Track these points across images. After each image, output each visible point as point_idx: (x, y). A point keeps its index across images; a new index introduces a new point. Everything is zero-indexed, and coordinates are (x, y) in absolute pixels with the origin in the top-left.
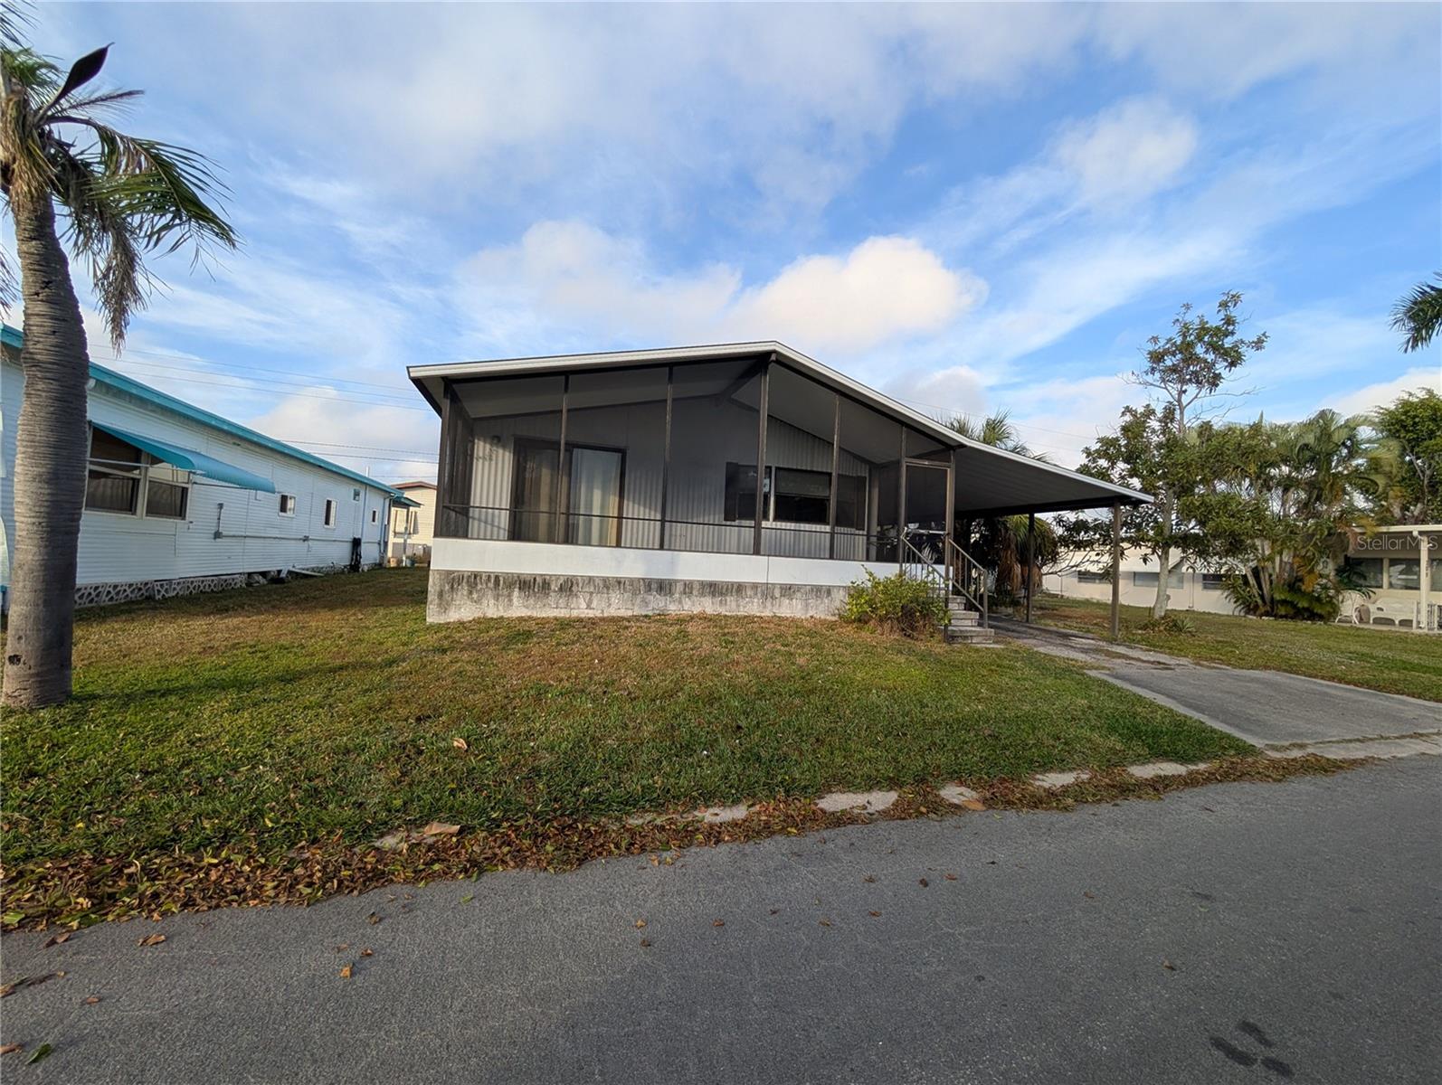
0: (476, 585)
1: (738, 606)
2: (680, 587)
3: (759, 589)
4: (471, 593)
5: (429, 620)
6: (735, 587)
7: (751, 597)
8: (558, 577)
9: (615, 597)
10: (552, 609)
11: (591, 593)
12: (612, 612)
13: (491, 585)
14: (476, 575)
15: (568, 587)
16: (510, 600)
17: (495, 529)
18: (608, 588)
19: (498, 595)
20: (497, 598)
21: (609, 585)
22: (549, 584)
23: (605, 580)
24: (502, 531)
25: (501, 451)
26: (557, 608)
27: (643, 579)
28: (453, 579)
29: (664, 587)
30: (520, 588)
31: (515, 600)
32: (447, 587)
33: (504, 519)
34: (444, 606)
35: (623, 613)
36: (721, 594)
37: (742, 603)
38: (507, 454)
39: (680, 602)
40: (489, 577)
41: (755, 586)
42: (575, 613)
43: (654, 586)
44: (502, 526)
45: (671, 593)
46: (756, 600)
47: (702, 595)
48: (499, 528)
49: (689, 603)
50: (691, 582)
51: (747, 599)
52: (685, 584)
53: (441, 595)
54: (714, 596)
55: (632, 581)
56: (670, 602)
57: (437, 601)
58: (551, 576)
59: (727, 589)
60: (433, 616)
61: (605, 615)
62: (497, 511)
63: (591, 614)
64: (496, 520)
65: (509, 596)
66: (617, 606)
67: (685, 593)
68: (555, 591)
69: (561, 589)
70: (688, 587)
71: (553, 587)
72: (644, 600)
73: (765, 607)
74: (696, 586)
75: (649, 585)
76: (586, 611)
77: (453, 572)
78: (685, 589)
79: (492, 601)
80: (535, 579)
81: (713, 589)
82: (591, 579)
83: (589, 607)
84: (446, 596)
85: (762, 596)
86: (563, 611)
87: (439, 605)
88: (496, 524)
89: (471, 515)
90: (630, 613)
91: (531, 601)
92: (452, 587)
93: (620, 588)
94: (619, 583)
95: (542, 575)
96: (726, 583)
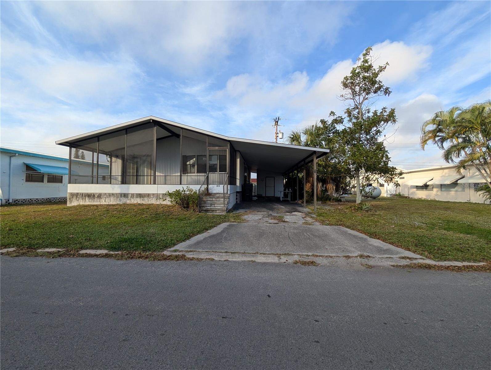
0: (77, 196)
1: (148, 201)
2: (130, 195)
3: (155, 195)
4: (76, 198)
6: (147, 195)
7: (152, 198)
8: (97, 193)
9: (112, 199)
10: (96, 202)
11: (106, 198)
12: (111, 203)
13: (81, 196)
14: (78, 193)
15: (100, 196)
16: (86, 200)
18: (110, 196)
19: (83, 199)
20: (82, 199)
21: (110, 195)
22: (95, 195)
23: (109, 194)
25: (118, 160)
26: (97, 202)
27: (120, 193)
28: (73, 195)
29: (125, 195)
30: (88, 197)
31: (87, 200)
32: (71, 197)
33: (120, 178)
34: (71, 202)
35: (114, 203)
36: (143, 197)
37: (150, 200)
38: (120, 160)
39: (130, 200)
40: (80, 194)
41: (153, 194)
42: (102, 203)
43: (123, 195)
44: (119, 180)
45: (128, 197)
46: (154, 199)
47: (137, 197)
49: (133, 200)
50: (134, 194)
52: (132, 194)
53: (70, 199)
54: (140, 198)
55: (116, 194)
56: (127, 200)
57: (69, 201)
58: (95, 193)
59: (144, 196)
60: (69, 205)
62: (118, 176)
64: (118, 179)
65: (85, 199)
66: (112, 201)
67: (132, 197)
68: (96, 197)
69: (98, 197)
72: (120, 200)
73: (157, 201)
75: (121, 195)
76: (104, 203)
77: (72, 193)
79: (81, 200)
80: (91, 194)
81: (140, 196)
82: (105, 194)
83: (105, 202)
84: (71, 199)
85: (156, 197)
86: (99, 203)
87: (70, 202)
90: (116, 203)
91: (91, 200)
92: (72, 197)
93: (113, 196)
94: (113, 194)
95: (93, 193)
96: (144, 194)
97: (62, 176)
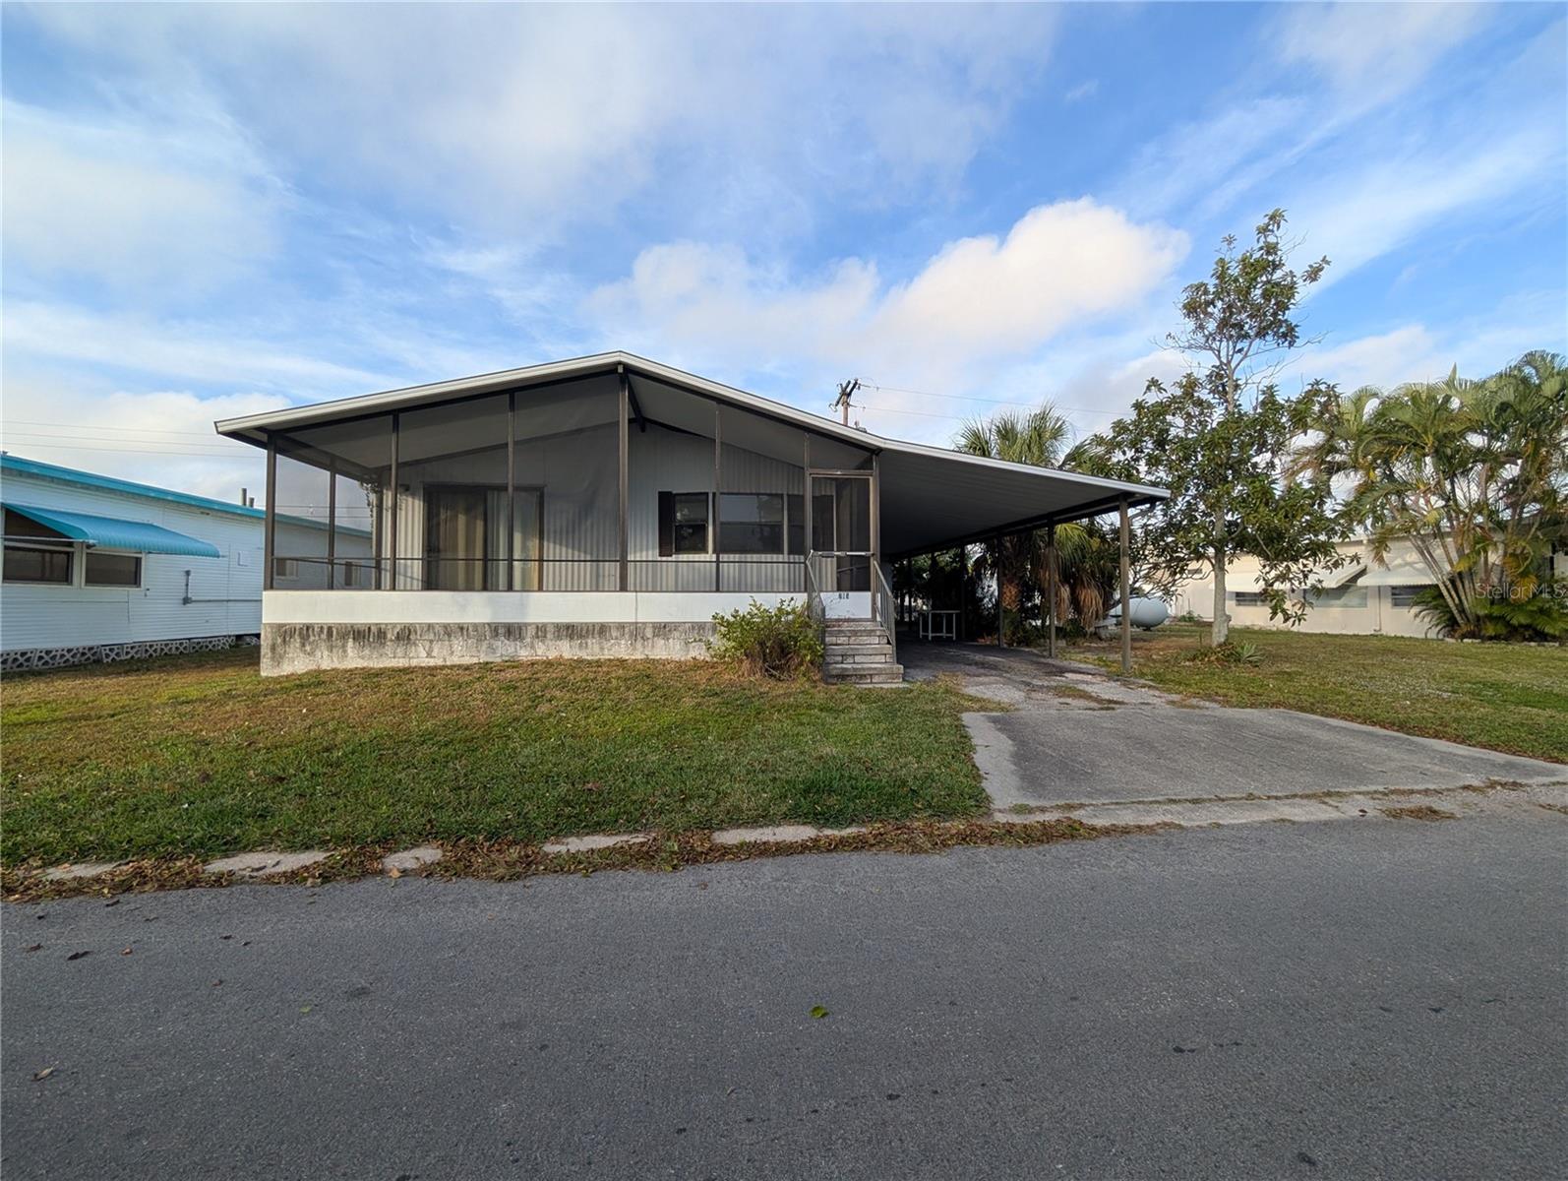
0: (309, 636)
1: (602, 649)
2: (531, 631)
3: (627, 630)
4: (303, 645)
5: (263, 674)
6: (597, 628)
7: (617, 638)
8: (394, 625)
9: (458, 644)
10: (391, 658)
11: (431, 641)
12: (455, 660)
13: (324, 636)
14: (308, 627)
15: (406, 635)
16: (345, 651)
17: (409, 580)
18: (449, 635)
19: (332, 646)
20: (331, 649)
21: (449, 631)
22: (385, 633)
23: (446, 626)
24: (415, 582)
25: (410, 499)
26: (394, 657)
27: (488, 624)
28: (286, 632)
29: (513, 631)
30: (354, 639)
31: (349, 650)
32: (279, 640)
33: (417, 569)
34: (277, 659)
35: (467, 661)
36: (581, 636)
37: (607, 645)
38: (417, 502)
39: (532, 647)
40: (322, 628)
41: (621, 626)
42: (414, 663)
43: (501, 631)
44: (415, 576)
45: (521, 638)
46: (623, 642)
47: (559, 638)
48: (412, 578)
49: (544, 647)
50: (545, 625)
51: (613, 641)
52: (537, 627)
53: (273, 648)
54: (572, 639)
55: (476, 626)
56: (521, 648)
57: (270, 654)
58: (386, 624)
59: (588, 630)
60: (267, 669)
61: (448, 663)
62: (409, 562)
63: (432, 662)
64: (409, 570)
65: (344, 646)
66: (461, 654)
67: (538, 637)
68: (391, 640)
69: (398, 638)
70: (541, 631)
71: (389, 636)
72: (490, 646)
73: (635, 649)
74: (550, 629)
75: (496, 630)
76: (427, 660)
77: (285, 625)
78: (537, 633)
79: (326, 653)
80: (369, 628)
81: (570, 631)
82: (430, 626)
83: (429, 655)
84: (279, 650)
85: (630, 638)
86: (401, 660)
87: (273, 658)
88: (409, 574)
89: (383, 566)
90: (475, 660)
91: (367, 652)
92: (284, 641)
93: (462, 634)
94: (462, 629)
95: (377, 624)
96: (586, 623)
97: (138, 561)
